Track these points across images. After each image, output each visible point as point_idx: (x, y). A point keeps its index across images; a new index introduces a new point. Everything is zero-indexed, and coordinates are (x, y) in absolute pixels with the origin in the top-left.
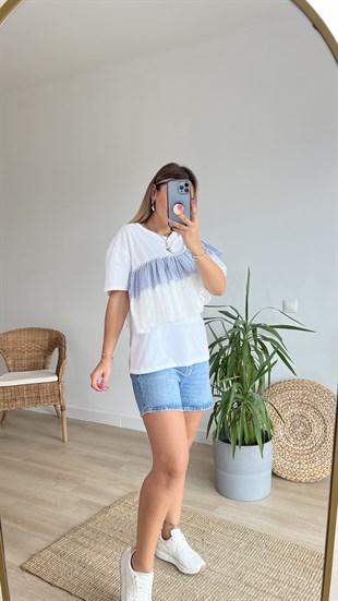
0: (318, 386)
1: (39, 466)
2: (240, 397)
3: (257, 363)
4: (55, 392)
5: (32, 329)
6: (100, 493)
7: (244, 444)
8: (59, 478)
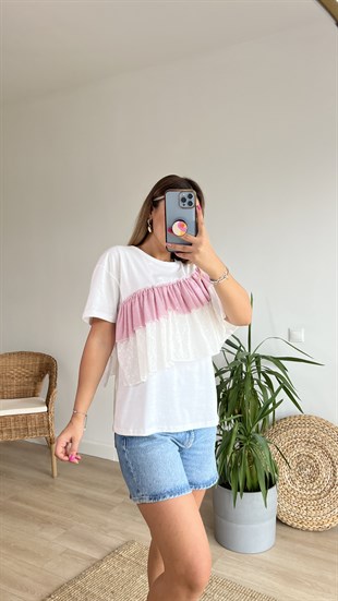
0: (326, 424)
1: (24, 506)
2: (242, 437)
3: (261, 398)
4: (44, 422)
5: (22, 353)
6: (88, 541)
7: (246, 490)
8: (45, 522)
